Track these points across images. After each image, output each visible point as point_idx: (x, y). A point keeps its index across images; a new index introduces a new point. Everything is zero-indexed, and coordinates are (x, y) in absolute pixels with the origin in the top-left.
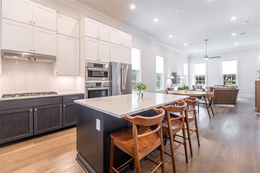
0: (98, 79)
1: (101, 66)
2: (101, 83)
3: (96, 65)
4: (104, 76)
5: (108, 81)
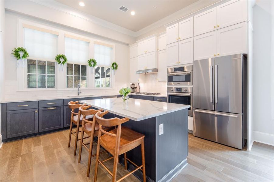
0: (178, 84)
1: (182, 69)
2: (181, 88)
3: (176, 70)
4: (185, 80)
5: (192, 87)
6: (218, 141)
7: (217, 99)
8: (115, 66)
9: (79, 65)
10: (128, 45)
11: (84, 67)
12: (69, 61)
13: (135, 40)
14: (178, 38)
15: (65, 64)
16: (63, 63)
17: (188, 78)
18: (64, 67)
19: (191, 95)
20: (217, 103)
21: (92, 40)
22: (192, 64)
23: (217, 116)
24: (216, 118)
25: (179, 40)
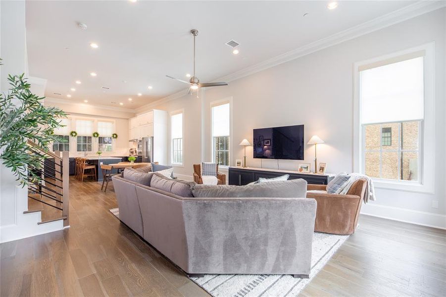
8: (115, 136)
9: (86, 137)
10: (128, 119)
11: (90, 138)
12: (79, 134)
13: (134, 115)
15: (76, 136)
16: (75, 136)
18: (75, 139)
21: (96, 119)
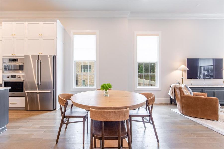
0: (13, 72)
2: (16, 76)
3: (11, 60)
4: (19, 69)
5: (24, 74)
6: (41, 109)
7: (41, 82)
14: (13, 35)
17: (21, 68)
19: (23, 80)
20: (41, 85)
22: (24, 58)
23: (39, 93)
24: (38, 95)
25: (14, 36)
